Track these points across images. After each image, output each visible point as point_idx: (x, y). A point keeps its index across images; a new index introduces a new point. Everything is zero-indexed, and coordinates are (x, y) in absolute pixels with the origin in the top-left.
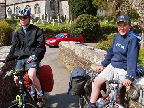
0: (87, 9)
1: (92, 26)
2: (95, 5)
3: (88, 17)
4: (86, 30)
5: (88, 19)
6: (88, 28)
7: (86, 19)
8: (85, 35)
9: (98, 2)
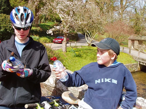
0: (3, 8)
1: (10, 28)
2: (13, 5)
3: (6, 17)
4: (3, 31)
5: (6, 20)
6: (6, 30)
7: (3, 19)
8: (2, 37)
9: (16, 1)
